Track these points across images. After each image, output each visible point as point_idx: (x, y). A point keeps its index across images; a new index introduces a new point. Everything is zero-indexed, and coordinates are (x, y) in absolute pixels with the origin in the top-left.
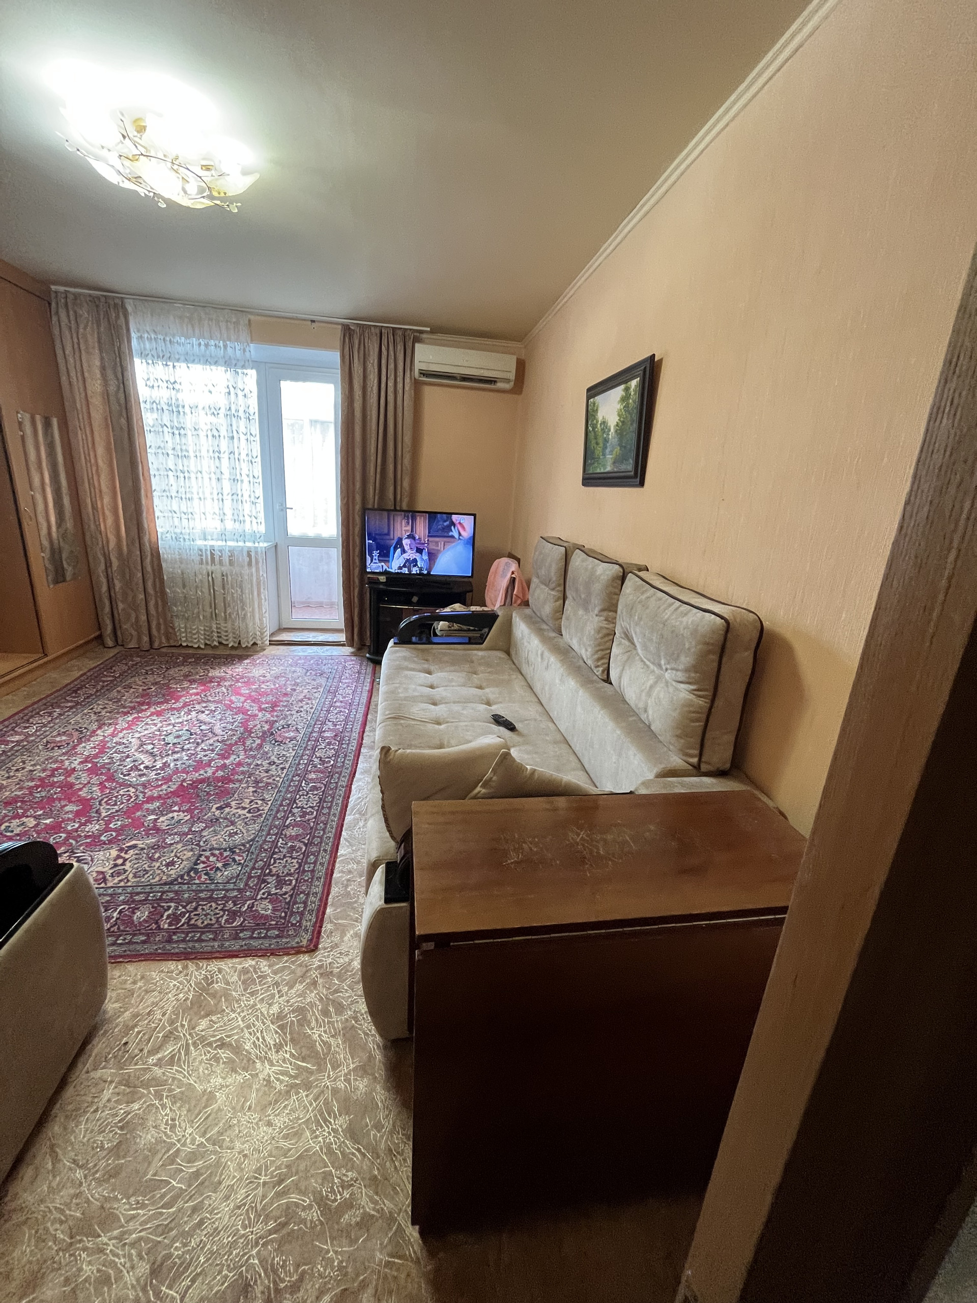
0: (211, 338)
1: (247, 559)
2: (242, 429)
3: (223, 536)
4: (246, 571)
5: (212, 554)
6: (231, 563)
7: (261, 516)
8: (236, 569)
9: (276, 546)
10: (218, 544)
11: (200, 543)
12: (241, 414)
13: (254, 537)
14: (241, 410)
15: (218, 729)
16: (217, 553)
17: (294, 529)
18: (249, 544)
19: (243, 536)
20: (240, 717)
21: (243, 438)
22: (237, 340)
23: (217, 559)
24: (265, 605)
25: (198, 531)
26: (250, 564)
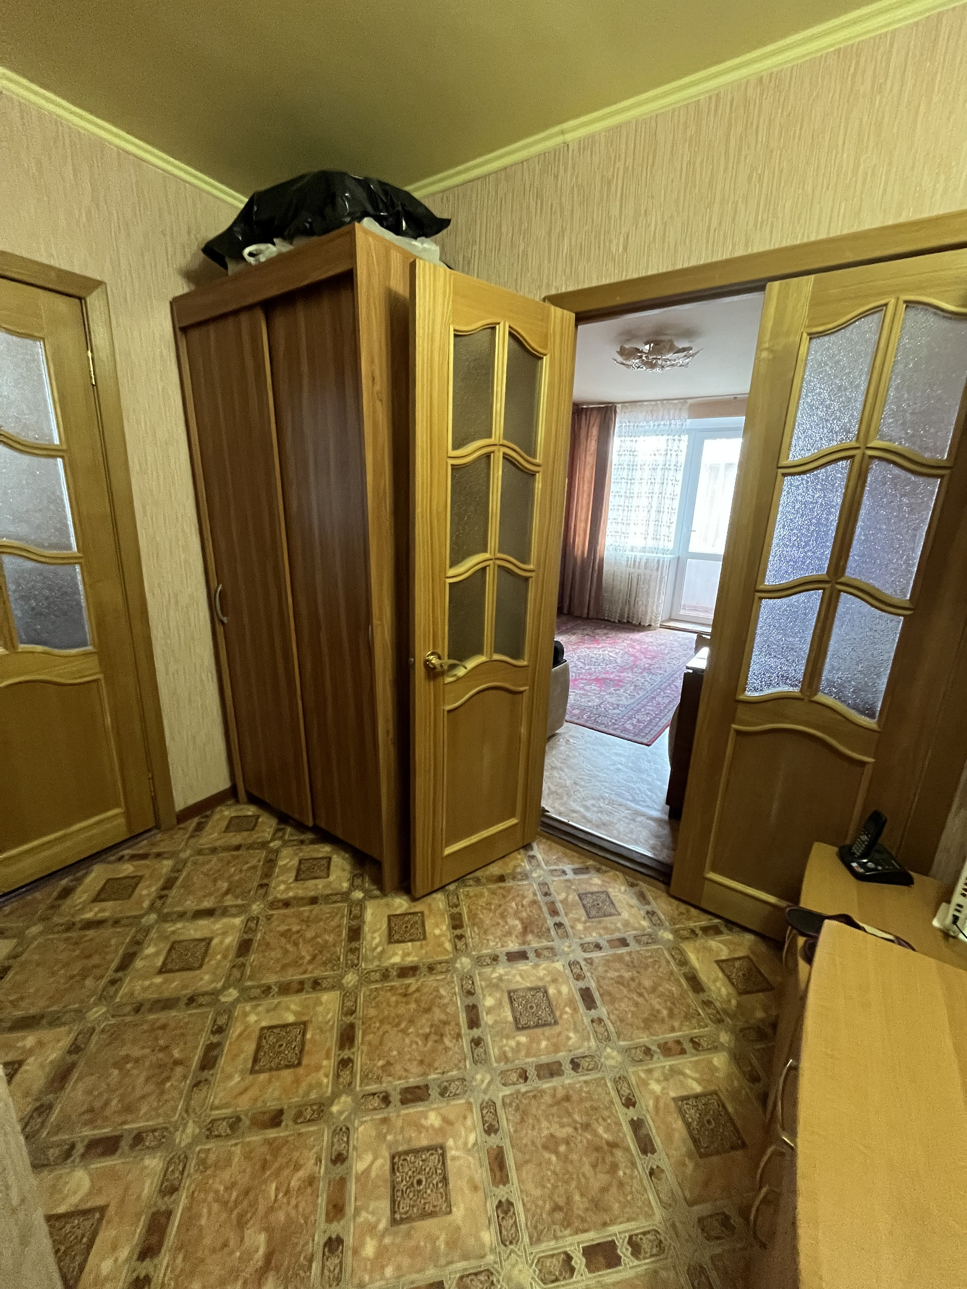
0: (662, 420)
1: (656, 566)
2: (671, 477)
3: (644, 550)
4: (655, 573)
5: (635, 561)
6: (646, 568)
7: (672, 537)
8: (648, 572)
9: (678, 558)
10: (639, 555)
11: (628, 553)
12: (672, 467)
13: (664, 551)
14: (673, 464)
15: (619, 660)
16: (638, 560)
17: (694, 548)
18: (659, 555)
19: (657, 550)
20: (632, 658)
21: (670, 483)
22: (679, 418)
23: (637, 563)
24: (662, 597)
25: (628, 547)
26: (657, 569)
